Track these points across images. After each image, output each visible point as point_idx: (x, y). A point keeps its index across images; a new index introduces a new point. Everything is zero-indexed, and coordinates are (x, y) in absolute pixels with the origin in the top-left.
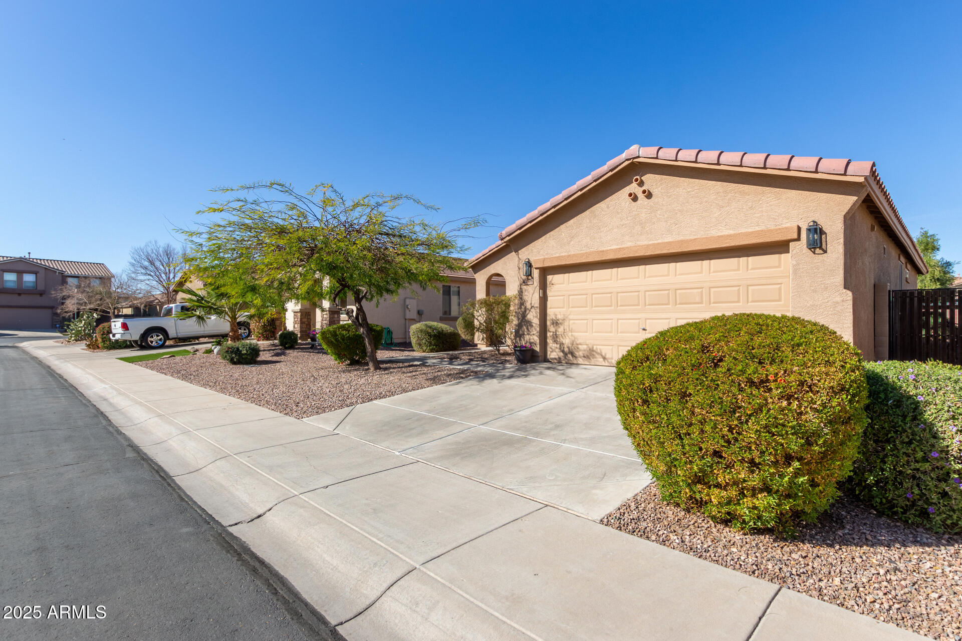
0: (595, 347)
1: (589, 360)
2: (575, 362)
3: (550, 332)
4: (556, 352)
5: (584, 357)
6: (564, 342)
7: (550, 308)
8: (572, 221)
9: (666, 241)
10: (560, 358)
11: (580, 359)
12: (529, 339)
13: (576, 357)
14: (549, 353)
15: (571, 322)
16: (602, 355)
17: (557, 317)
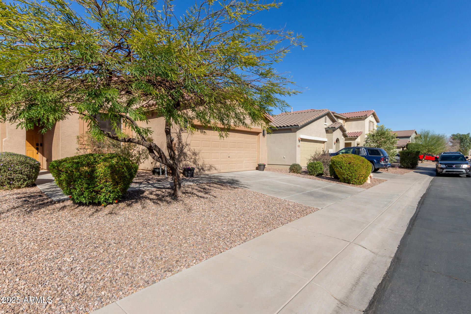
0: (212, 165)
3: (192, 159)
5: (208, 170)
6: (199, 163)
7: (192, 146)
13: (204, 171)
15: (203, 154)
16: (215, 168)
17: (195, 151)
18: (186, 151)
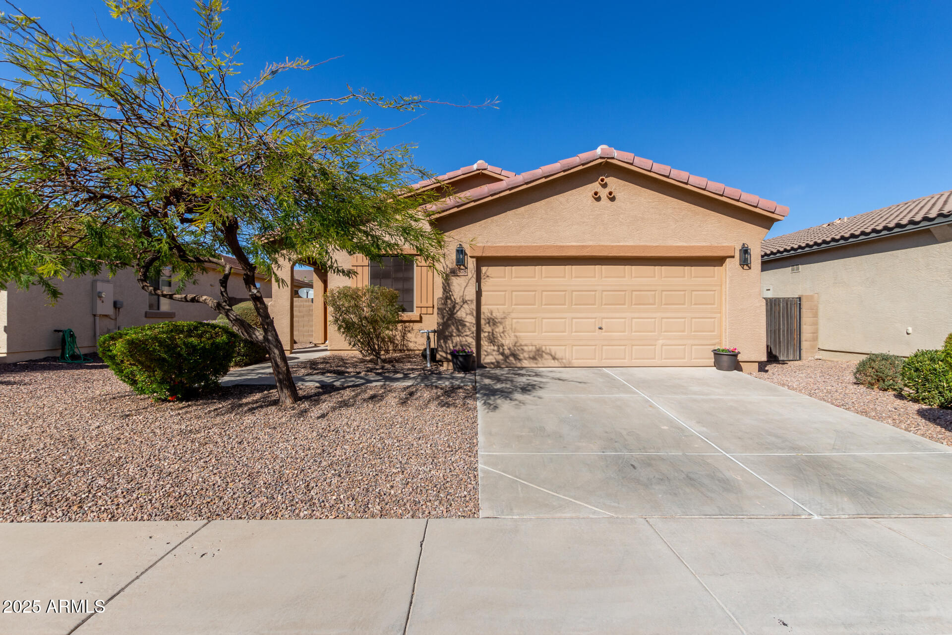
0: (544, 348)
1: (535, 361)
2: (519, 365)
3: (485, 332)
4: (492, 355)
5: (530, 358)
6: (503, 342)
7: (485, 305)
8: (522, 209)
9: (628, 244)
10: (498, 362)
11: (525, 361)
12: (461, 342)
13: (520, 360)
14: (483, 357)
15: (514, 321)
16: (551, 355)
17: (494, 315)
18: (464, 315)
